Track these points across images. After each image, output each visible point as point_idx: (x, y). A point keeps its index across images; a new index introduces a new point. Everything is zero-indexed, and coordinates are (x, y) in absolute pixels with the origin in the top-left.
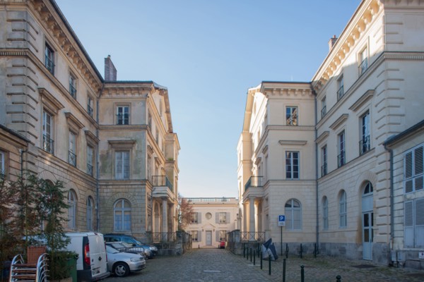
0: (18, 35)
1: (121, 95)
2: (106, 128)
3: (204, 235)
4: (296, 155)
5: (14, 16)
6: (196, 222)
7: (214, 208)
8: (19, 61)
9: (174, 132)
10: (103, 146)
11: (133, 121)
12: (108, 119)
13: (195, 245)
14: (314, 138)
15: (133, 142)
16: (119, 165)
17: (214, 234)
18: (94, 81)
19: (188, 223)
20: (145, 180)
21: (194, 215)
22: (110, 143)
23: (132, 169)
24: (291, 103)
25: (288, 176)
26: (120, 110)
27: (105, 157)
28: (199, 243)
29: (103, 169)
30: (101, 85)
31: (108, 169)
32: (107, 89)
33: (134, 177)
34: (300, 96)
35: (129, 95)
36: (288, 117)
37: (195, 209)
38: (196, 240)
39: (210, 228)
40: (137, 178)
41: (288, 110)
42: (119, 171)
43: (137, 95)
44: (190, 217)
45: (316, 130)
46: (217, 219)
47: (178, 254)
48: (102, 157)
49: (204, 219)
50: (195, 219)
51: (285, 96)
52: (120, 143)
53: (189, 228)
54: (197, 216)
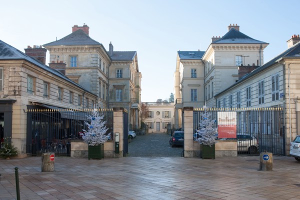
0: (95, 62)
1: (119, 65)
2: (112, 79)
3: (155, 125)
4: (196, 90)
5: (93, 56)
6: (151, 117)
7: (162, 108)
8: (95, 70)
9: (139, 71)
10: (111, 87)
11: (124, 76)
12: (113, 76)
13: (150, 131)
14: (203, 83)
15: (124, 86)
16: (118, 95)
17: (161, 124)
18: (108, 60)
19: (146, 117)
20: (129, 102)
21: (149, 113)
22: (114, 86)
23: (124, 97)
24: (194, 68)
25: (192, 100)
26: (118, 71)
27: (111, 92)
28: (152, 130)
29: (111, 97)
30: (111, 61)
31: (113, 97)
32: (113, 63)
33: (124, 101)
34: (197, 64)
35: (122, 65)
36: (192, 74)
37: (150, 109)
38: (151, 128)
39: (159, 121)
40: (126, 101)
41: (192, 70)
42: (118, 98)
43: (125, 65)
44: (147, 114)
45: (205, 80)
46: (163, 115)
47: (144, 134)
48: (110, 92)
49: (155, 115)
50: (150, 115)
51: (191, 64)
52: (118, 86)
53: (147, 121)
54: (151, 114)
